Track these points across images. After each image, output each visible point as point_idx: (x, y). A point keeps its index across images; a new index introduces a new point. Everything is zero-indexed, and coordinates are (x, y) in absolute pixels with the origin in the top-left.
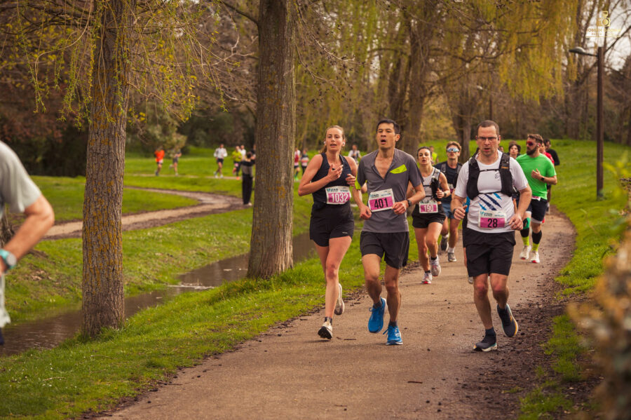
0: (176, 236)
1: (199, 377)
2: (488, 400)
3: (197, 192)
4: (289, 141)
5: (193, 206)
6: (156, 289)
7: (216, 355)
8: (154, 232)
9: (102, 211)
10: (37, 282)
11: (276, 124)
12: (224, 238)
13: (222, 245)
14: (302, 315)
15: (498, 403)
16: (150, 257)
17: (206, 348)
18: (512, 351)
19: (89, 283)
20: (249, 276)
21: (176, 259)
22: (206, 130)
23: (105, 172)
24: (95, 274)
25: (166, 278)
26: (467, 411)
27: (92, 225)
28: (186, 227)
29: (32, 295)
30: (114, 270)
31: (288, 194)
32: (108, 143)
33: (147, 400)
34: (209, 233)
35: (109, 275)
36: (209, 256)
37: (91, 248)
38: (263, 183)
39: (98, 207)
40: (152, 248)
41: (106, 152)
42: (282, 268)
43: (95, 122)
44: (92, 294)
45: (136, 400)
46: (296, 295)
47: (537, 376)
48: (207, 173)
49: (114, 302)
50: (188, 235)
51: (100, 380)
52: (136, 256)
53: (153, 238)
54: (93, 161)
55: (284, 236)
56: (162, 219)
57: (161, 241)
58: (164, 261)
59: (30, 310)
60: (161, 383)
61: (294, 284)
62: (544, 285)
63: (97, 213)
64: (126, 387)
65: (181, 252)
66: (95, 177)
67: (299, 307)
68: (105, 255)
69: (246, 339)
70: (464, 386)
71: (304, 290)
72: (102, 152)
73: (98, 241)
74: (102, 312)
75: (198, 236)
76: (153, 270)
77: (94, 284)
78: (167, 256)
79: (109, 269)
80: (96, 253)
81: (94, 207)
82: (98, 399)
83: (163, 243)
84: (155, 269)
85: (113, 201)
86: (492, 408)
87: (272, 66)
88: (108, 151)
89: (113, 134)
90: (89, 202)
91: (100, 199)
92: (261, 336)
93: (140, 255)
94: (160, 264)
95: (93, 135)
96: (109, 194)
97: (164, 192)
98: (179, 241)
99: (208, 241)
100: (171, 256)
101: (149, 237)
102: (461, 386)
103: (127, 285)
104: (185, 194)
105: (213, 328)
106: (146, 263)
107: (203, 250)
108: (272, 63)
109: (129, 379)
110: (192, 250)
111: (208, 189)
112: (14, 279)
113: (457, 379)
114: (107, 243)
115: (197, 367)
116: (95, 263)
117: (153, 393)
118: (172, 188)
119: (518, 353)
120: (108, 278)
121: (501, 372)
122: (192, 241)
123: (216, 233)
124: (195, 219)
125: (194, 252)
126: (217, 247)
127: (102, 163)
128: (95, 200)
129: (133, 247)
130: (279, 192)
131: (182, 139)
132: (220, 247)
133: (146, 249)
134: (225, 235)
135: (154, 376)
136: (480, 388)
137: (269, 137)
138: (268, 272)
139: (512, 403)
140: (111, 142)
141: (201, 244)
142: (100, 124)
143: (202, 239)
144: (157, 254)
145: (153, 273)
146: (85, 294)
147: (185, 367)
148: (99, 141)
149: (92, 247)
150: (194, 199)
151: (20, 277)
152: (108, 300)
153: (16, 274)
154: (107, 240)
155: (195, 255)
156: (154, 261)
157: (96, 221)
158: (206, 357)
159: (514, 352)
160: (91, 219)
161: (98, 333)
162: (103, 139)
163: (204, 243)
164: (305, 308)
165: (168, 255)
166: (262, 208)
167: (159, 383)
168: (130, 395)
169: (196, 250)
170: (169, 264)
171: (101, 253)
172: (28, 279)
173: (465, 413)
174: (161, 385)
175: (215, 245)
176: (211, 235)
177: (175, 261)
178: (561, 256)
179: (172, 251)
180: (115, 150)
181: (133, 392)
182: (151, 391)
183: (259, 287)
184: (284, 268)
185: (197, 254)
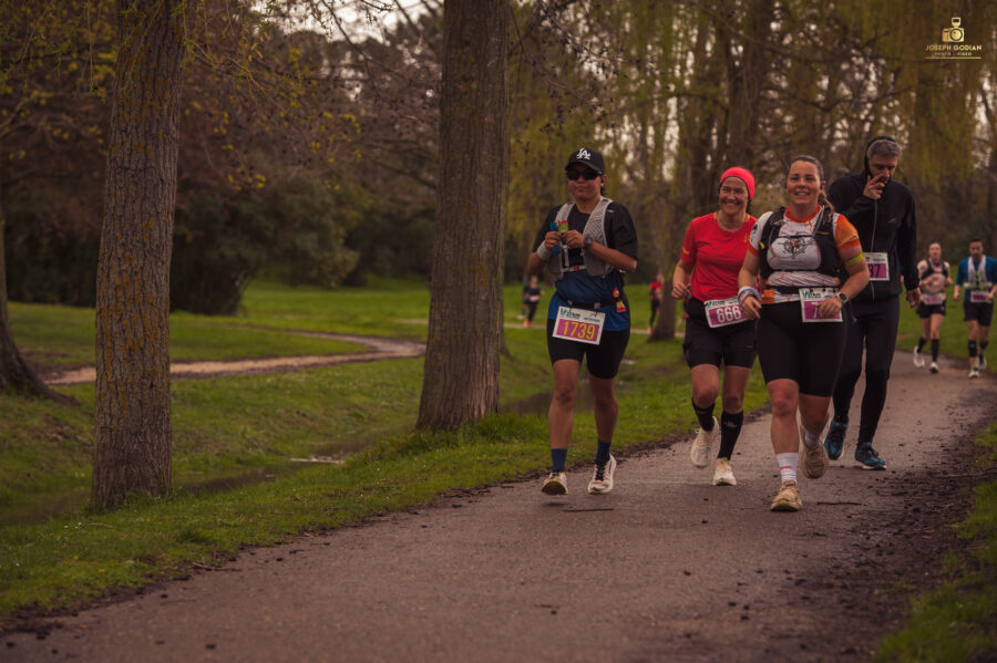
0: (316, 387)
1: (280, 560)
2: (845, 604)
3: (369, 337)
4: (496, 184)
5: (359, 353)
6: (269, 463)
7: (323, 530)
8: (279, 380)
9: (131, 276)
10: (55, 444)
11: (473, 151)
12: (400, 393)
13: (396, 403)
14: (506, 482)
15: (867, 609)
16: (266, 415)
17: (309, 518)
18: (895, 534)
19: (105, 410)
20: (420, 426)
21: (312, 420)
22: (396, 249)
23: (138, 202)
24: (117, 394)
25: (290, 447)
26: (802, 619)
27: (113, 302)
28: (337, 375)
29: (44, 465)
30: (152, 386)
31: (494, 279)
32: (145, 148)
33: (162, 592)
34: (375, 385)
35: (143, 395)
36: (373, 420)
37: (109, 344)
38: (447, 258)
39: (124, 267)
40: (271, 401)
41: (140, 166)
42: (480, 411)
43: (121, 111)
44: (111, 430)
45: (140, 592)
46: (501, 454)
47: (945, 569)
48: (392, 314)
49: (152, 445)
50: (338, 386)
51: (76, 558)
52: (240, 413)
53: (276, 388)
54: (116, 182)
55: (485, 353)
56: (300, 366)
57: (288, 392)
58: (289, 422)
59: (36, 490)
60: (201, 568)
61: (499, 439)
62: (956, 449)
63: (122, 279)
64: (125, 571)
65: (322, 411)
66: (119, 213)
67: (502, 469)
68: (136, 357)
69: (388, 510)
70: (799, 583)
71: (516, 446)
72: (133, 167)
73: (124, 331)
74: (128, 463)
75: (355, 388)
76: (268, 435)
77: (115, 410)
78: (296, 415)
79: (143, 384)
80: (120, 354)
81: (118, 269)
82: (59, 588)
83: (291, 396)
84: (272, 434)
85: (152, 258)
86: (853, 616)
87: (468, 48)
88: (145, 164)
89: (154, 132)
90: (109, 259)
91: (128, 253)
92: (419, 507)
93: (247, 410)
94: (282, 428)
95: (118, 135)
96: (144, 245)
97: (315, 336)
98: (321, 395)
99: (370, 396)
100: (304, 415)
101: (269, 386)
102: (792, 583)
103: (218, 455)
104: (349, 339)
105: (333, 492)
106: (257, 423)
107: (360, 409)
108: (467, 43)
109: (135, 559)
110: (341, 409)
111: (388, 333)
112: (14, 437)
113: (787, 572)
114: (140, 335)
115: (281, 546)
116: (117, 372)
117: (178, 582)
118: (329, 330)
119: (908, 537)
120: (140, 401)
121: (874, 564)
122: (343, 394)
123: (388, 385)
124: (355, 366)
125: (345, 412)
126: (385, 407)
127: (132, 187)
128: (119, 256)
129: (238, 398)
130: (477, 275)
131: (352, 257)
132: (393, 407)
133: (262, 402)
134: (402, 389)
135: (189, 555)
136: (830, 586)
137: (459, 176)
138: (455, 419)
139: (895, 609)
140: (150, 147)
141: (357, 400)
142: (129, 113)
143: (360, 391)
144: (278, 411)
145: (266, 440)
146: (98, 430)
147: (258, 546)
148: (128, 146)
149: (113, 343)
150: (363, 344)
151: (24, 434)
152: (140, 442)
153: (20, 429)
154: (141, 329)
155: (346, 417)
156: (271, 422)
157: (120, 293)
158: (303, 531)
159: (900, 536)
160: (111, 291)
161: (121, 503)
162: (135, 142)
163: (364, 399)
164: (513, 472)
165: (298, 413)
166: (444, 304)
167: (196, 568)
168: (130, 585)
169: (348, 409)
170: (298, 429)
171: (129, 354)
172: (39, 438)
173: (797, 622)
174: (201, 571)
175: (384, 403)
176: (378, 388)
177: (310, 424)
178: (984, 416)
179: (307, 407)
180: (157, 162)
181: (136, 580)
182: (175, 579)
183: (437, 445)
184: (483, 413)
185: (350, 415)
